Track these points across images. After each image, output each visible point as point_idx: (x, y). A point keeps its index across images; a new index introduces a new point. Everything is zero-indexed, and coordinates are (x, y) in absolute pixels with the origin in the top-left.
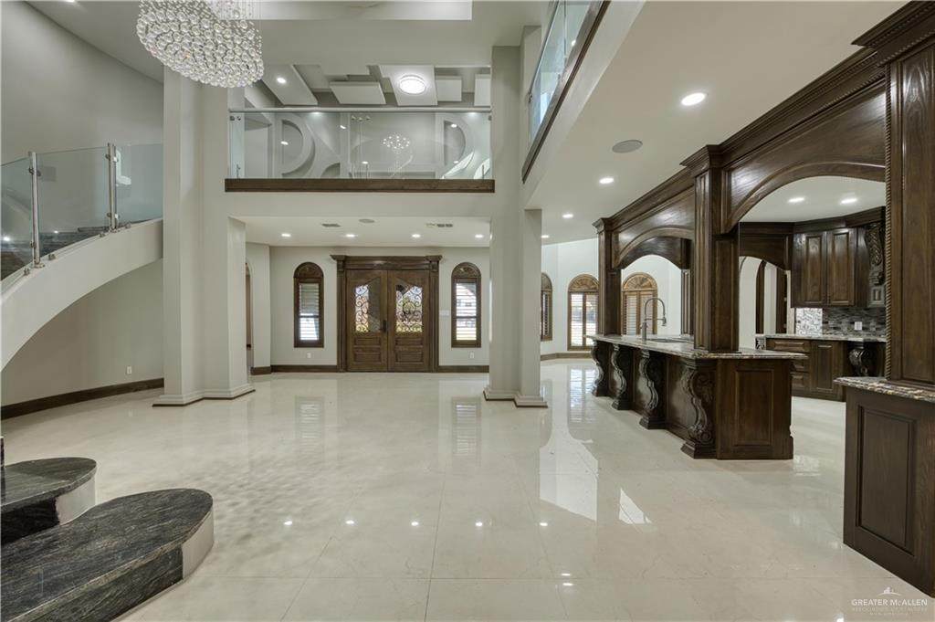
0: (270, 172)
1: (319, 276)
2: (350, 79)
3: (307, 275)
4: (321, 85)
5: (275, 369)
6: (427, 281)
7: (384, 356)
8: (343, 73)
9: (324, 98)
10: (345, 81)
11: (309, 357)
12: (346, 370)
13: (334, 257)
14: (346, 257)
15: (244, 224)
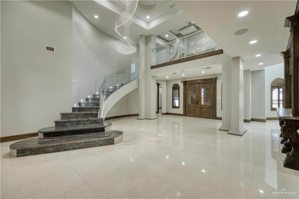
0: (166, 61)
1: (178, 87)
2: (185, 28)
3: (176, 87)
4: (177, 33)
5: (167, 114)
6: (212, 86)
7: (197, 112)
8: (182, 27)
9: (179, 35)
10: (183, 29)
11: (175, 111)
12: (186, 116)
13: (182, 82)
14: (185, 81)
15: (155, 76)
